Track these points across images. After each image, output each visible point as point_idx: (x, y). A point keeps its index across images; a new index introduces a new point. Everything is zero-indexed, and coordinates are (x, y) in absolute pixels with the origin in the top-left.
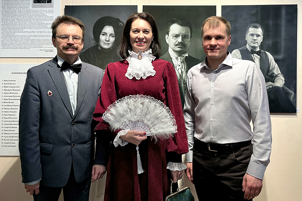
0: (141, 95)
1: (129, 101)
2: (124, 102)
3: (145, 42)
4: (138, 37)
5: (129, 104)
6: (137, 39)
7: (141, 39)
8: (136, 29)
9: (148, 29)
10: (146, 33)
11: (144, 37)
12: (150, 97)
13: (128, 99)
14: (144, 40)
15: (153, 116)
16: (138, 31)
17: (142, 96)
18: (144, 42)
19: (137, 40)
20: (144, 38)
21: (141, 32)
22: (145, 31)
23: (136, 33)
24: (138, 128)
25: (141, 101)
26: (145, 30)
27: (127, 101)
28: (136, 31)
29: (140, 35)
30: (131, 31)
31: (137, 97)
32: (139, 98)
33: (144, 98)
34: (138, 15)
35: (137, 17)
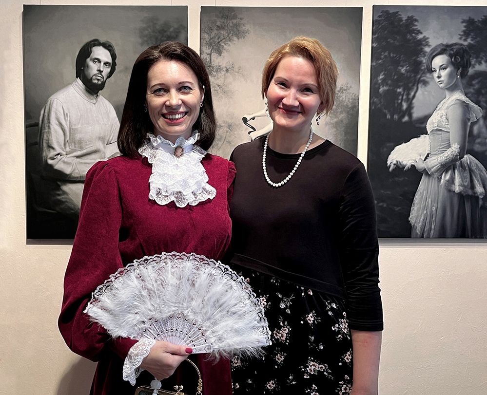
0: (173, 253)
1: (145, 270)
2: (133, 275)
3: (186, 113)
4: (168, 103)
5: (145, 279)
6: (164, 107)
7: (174, 108)
8: (159, 84)
9: (189, 82)
10: (185, 91)
11: (180, 102)
12: (196, 256)
13: (141, 266)
14: (182, 109)
15: (208, 300)
16: (164, 89)
17: (176, 256)
18: (182, 112)
19: (165, 111)
20: (180, 105)
21: (173, 91)
22: (182, 88)
23: (159, 96)
24: (172, 335)
25: (172, 267)
26: (181, 85)
27: (138, 272)
28: (159, 90)
29: (171, 97)
30: (148, 92)
31: (163, 258)
32: (168, 261)
33: (180, 261)
34: (161, 52)
35: (160, 57)
